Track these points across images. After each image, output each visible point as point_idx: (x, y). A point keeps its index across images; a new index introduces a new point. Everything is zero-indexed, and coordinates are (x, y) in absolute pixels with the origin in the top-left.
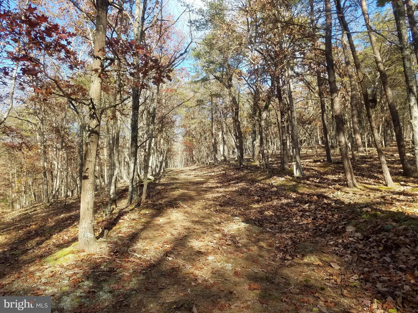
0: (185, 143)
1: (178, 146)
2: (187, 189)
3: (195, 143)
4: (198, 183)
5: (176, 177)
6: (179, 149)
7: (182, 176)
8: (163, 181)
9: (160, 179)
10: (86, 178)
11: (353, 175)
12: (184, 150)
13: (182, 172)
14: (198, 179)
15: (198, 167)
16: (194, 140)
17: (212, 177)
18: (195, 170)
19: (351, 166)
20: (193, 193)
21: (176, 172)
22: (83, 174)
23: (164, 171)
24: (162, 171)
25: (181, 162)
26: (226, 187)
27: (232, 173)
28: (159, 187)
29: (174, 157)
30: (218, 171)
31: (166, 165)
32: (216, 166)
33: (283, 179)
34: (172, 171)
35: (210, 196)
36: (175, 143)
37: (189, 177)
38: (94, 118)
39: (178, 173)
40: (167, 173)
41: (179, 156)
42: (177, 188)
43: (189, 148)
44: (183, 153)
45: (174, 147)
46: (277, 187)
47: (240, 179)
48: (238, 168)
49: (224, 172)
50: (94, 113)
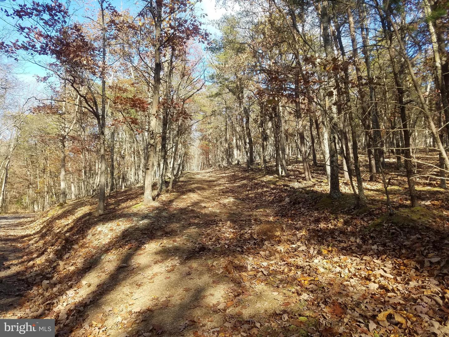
0: (201, 147)
1: (195, 150)
2: (201, 184)
3: (211, 147)
4: (210, 181)
5: (193, 177)
6: (196, 153)
7: (199, 177)
8: (181, 179)
9: (179, 178)
10: (148, 169)
11: (310, 173)
12: (201, 154)
13: (198, 174)
14: (211, 179)
15: (213, 170)
16: (210, 144)
17: (223, 177)
18: (209, 172)
19: (308, 167)
20: (205, 186)
21: (193, 174)
22: (147, 167)
23: (181, 173)
24: (180, 173)
25: (198, 166)
26: (232, 183)
27: (240, 174)
28: (180, 183)
29: (191, 161)
30: (229, 173)
31: (183, 168)
32: (229, 168)
33: (272, 177)
34: (189, 172)
35: (217, 188)
36: (192, 147)
37: (204, 178)
38: (152, 139)
39: (194, 174)
40: (184, 174)
41: (196, 159)
42: (194, 183)
43: (206, 152)
44: (199, 157)
45: (190, 151)
46: (265, 182)
47: (244, 178)
48: (245, 170)
49: (234, 173)
50: (153, 136)
